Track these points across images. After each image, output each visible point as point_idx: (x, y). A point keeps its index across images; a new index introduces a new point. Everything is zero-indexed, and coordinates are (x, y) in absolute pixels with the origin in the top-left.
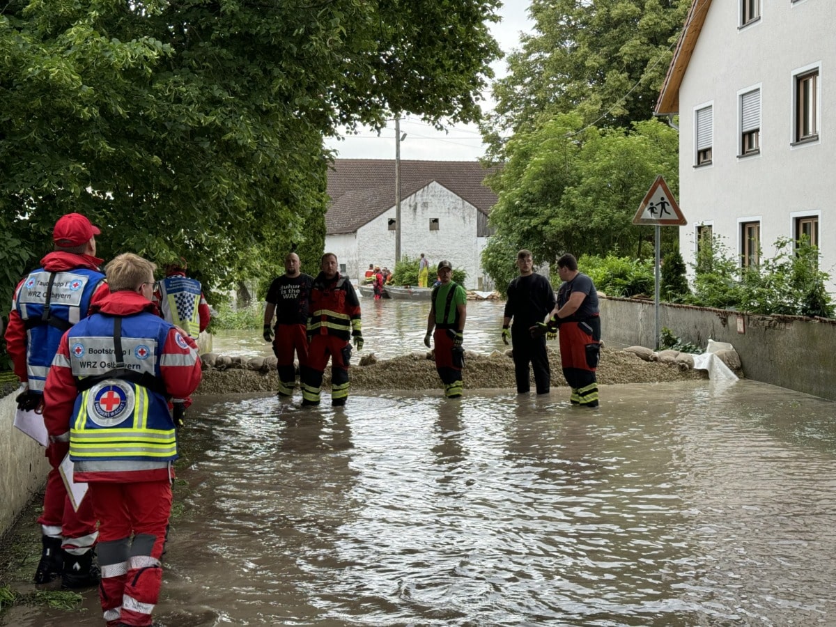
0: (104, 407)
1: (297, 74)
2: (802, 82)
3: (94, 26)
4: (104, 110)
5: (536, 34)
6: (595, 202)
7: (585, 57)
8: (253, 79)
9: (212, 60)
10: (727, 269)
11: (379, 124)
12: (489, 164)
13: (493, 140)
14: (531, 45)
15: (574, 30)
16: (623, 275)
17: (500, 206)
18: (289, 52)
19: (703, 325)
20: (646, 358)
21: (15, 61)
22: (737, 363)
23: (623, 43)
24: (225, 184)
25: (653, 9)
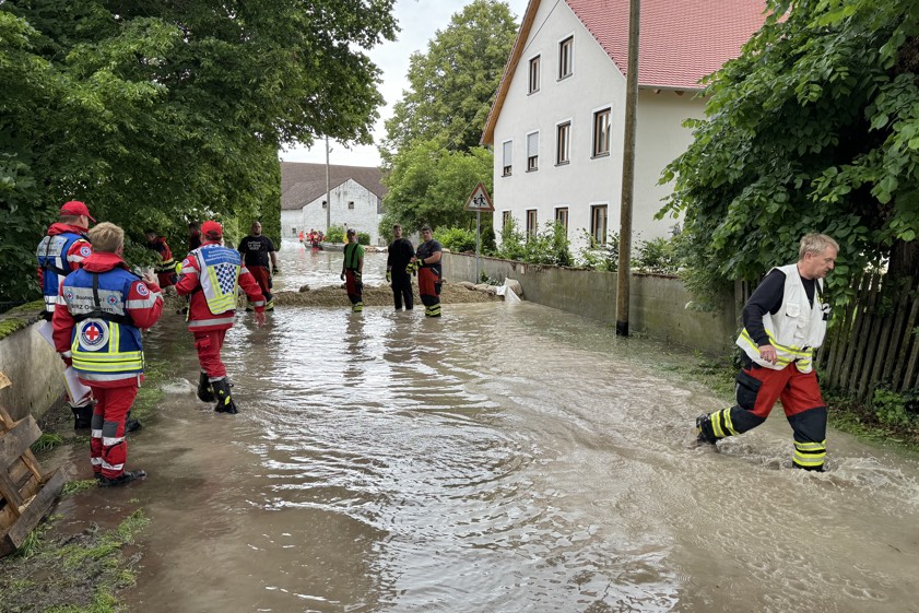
0: (88, 337)
1: (252, 108)
2: (562, 128)
3: (114, 72)
4: (122, 127)
5: (413, 92)
6: (446, 195)
7: (440, 106)
8: (223, 110)
9: (195, 96)
10: (518, 237)
11: (309, 143)
12: (384, 170)
13: (385, 155)
14: (409, 98)
15: (434, 89)
16: (460, 239)
17: (390, 196)
18: (246, 93)
19: (503, 269)
20: (470, 289)
21: (58, 92)
22: (520, 292)
23: (463, 99)
24: (204, 177)
25: (481, 80)
